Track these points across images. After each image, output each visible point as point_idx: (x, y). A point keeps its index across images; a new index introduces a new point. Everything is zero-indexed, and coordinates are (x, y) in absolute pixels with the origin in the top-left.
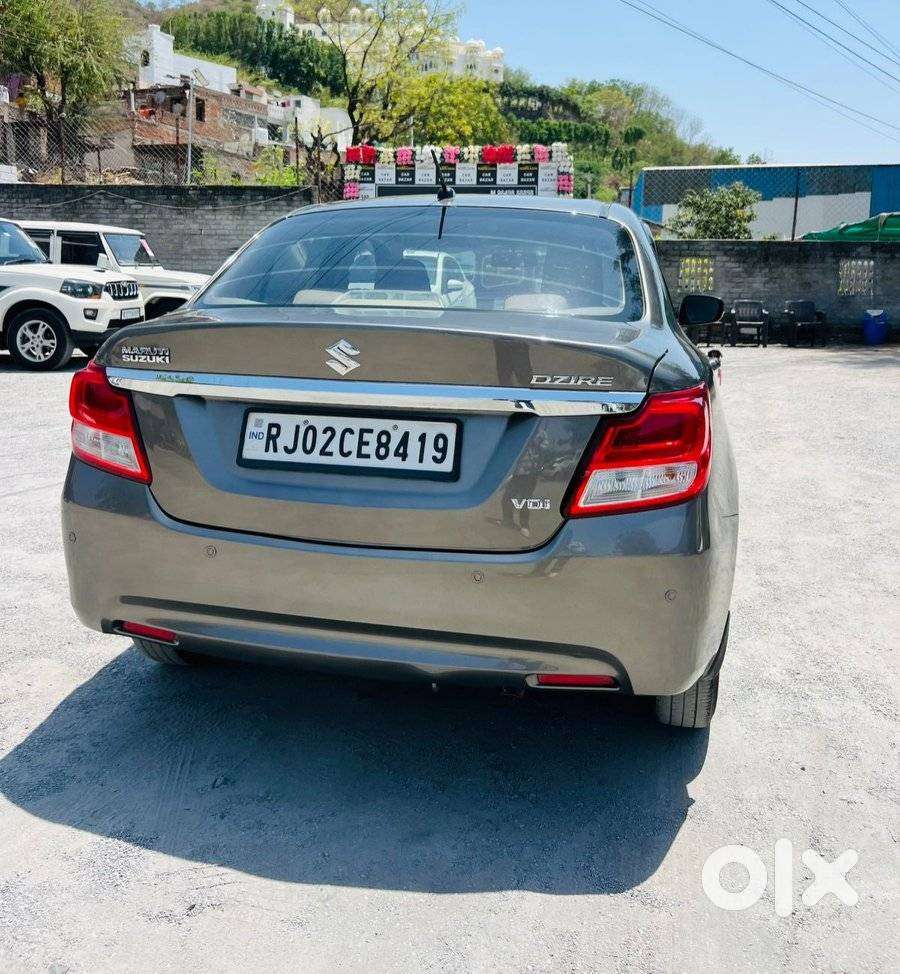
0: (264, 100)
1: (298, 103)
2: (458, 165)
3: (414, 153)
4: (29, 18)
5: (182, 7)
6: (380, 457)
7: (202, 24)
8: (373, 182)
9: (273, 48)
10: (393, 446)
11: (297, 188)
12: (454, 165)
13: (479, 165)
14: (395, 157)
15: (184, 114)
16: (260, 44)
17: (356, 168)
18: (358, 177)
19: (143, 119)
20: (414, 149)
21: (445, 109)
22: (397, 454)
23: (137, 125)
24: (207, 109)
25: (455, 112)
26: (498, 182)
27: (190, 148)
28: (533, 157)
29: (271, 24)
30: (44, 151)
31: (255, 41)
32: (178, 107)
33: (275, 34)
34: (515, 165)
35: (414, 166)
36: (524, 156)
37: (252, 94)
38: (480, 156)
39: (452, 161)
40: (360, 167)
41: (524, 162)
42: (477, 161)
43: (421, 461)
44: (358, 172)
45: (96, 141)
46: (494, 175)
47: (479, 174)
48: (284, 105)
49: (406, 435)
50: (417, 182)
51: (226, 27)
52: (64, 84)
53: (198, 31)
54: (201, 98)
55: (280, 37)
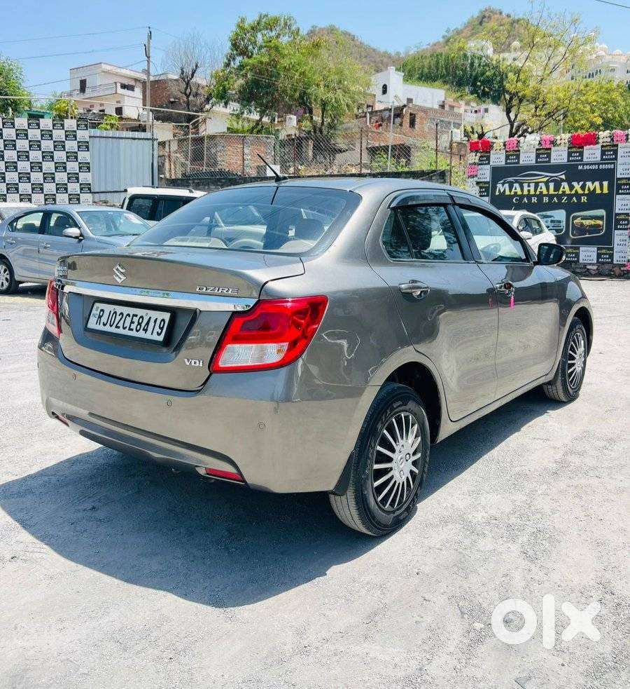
0: (461, 111)
1: (486, 110)
2: (553, 149)
3: (519, 142)
4: (303, 73)
5: (418, 52)
6: (137, 331)
7: (426, 63)
8: (489, 163)
9: (474, 74)
10: (143, 325)
11: (435, 171)
12: (550, 149)
13: (569, 148)
14: (505, 145)
15: (401, 125)
16: (464, 71)
17: (476, 155)
18: (477, 161)
19: (375, 130)
20: (519, 139)
21: (580, 106)
22: (144, 330)
23: (370, 134)
24: (417, 120)
25: (588, 108)
26: (585, 160)
27: (390, 148)
28: (612, 140)
29: (474, 56)
30: (310, 154)
31: (462, 70)
32: (398, 120)
33: (476, 64)
34: (599, 146)
35: (519, 151)
36: (605, 140)
37: (453, 107)
38: (569, 142)
39: (548, 146)
40: (479, 154)
41: (605, 144)
42: (567, 145)
43: (152, 334)
44: (477, 158)
45: (343, 146)
46: (581, 154)
47: (570, 155)
48: (476, 112)
49: (150, 318)
50: (521, 162)
51: (442, 62)
52: (324, 110)
53: (423, 67)
54: (414, 113)
55: (479, 65)
